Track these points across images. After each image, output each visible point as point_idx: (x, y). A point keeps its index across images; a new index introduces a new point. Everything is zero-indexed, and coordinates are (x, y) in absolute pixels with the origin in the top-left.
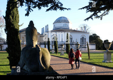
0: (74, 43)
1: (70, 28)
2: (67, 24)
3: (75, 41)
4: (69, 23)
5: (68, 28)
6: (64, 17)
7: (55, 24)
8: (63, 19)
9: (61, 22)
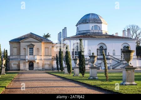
0: (109, 57)
1: (103, 32)
2: (98, 25)
3: (111, 54)
4: (101, 23)
5: (100, 31)
6: (93, 14)
7: (78, 26)
8: (91, 17)
9: (88, 23)
